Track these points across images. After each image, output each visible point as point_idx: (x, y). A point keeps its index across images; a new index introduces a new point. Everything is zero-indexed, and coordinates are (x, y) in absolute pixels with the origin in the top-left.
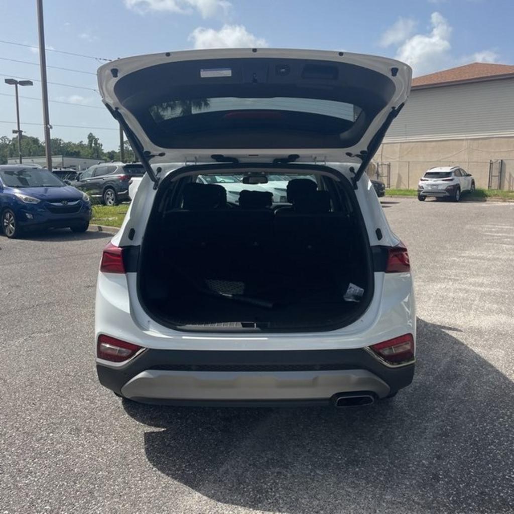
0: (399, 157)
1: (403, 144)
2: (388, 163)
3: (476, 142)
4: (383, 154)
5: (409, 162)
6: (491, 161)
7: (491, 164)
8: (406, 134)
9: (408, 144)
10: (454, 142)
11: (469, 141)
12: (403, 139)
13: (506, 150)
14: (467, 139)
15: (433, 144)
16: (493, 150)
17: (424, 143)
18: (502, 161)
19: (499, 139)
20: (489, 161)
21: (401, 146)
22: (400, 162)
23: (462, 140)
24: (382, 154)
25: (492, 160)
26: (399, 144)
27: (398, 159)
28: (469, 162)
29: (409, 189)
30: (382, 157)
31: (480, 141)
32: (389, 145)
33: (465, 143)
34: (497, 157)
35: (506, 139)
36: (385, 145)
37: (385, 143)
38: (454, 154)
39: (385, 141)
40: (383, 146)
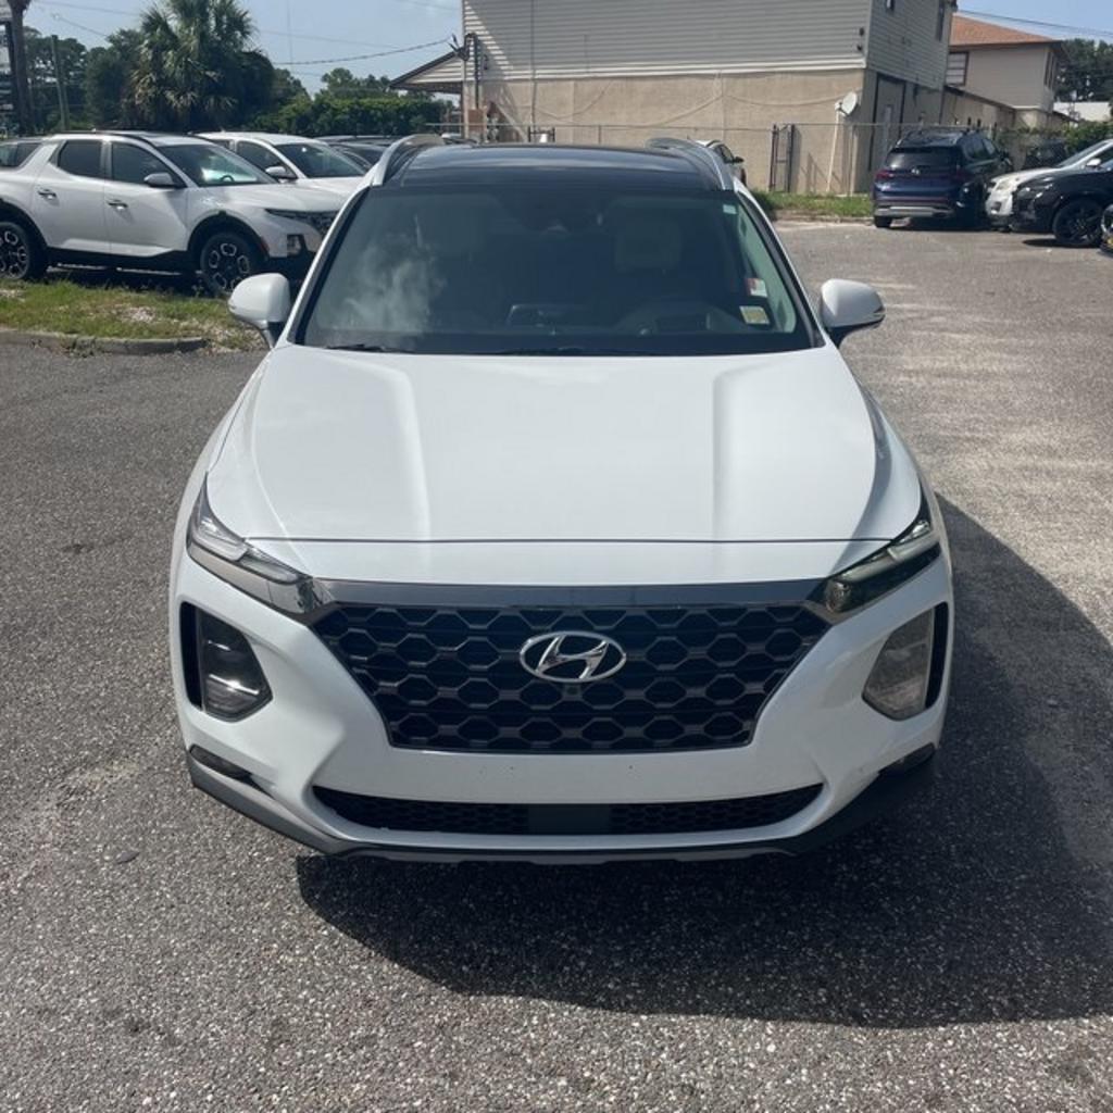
0: (574, 114)
1: (579, 83)
2: (549, 129)
3: (740, 81)
4: (536, 106)
5: (600, 127)
6: (775, 127)
7: (775, 133)
8: (589, 59)
9: (592, 83)
10: (693, 80)
11: (725, 80)
12: (580, 71)
13: (801, 102)
14: (720, 76)
15: (649, 84)
16: (774, 103)
17: (629, 83)
18: (793, 127)
19: (790, 76)
20: (772, 128)
21: (576, 86)
22: (575, 126)
23: (712, 76)
24: (533, 108)
25: (778, 125)
26: (572, 83)
27: (571, 120)
28: (726, 130)
30: (533, 115)
31: (748, 81)
32: (550, 84)
33: (716, 83)
34: (783, 120)
35: (802, 78)
36: (540, 85)
37: (539, 79)
38: (694, 108)
39: (541, 73)
40: (535, 86)
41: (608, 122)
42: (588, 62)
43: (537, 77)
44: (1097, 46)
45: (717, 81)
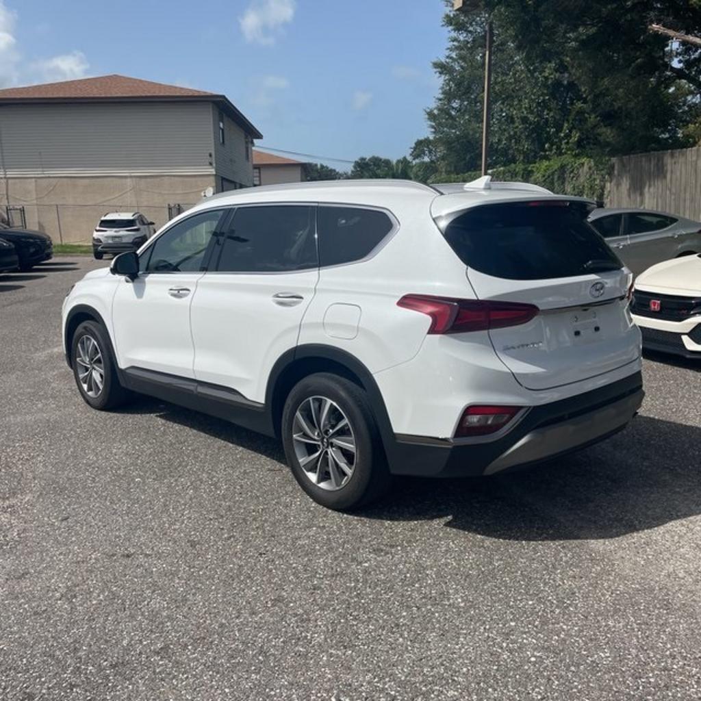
0: (37, 199)
1: (39, 180)
2: (21, 207)
3: (143, 180)
4: (9, 194)
5: (57, 206)
6: (169, 205)
7: (170, 209)
8: (43, 166)
9: (47, 180)
10: (114, 179)
11: (134, 179)
12: (37, 173)
13: (182, 192)
14: (131, 177)
15: (87, 181)
16: (166, 192)
17: (73, 180)
18: (179, 206)
19: (173, 178)
20: (167, 206)
21: (36, 181)
22: (37, 205)
23: (126, 177)
24: (7, 194)
25: (171, 204)
26: (33, 180)
27: (35, 202)
28: (139, 207)
29: (63, 244)
30: (7, 198)
31: (149, 180)
32: (18, 181)
34: (173, 201)
35: (180, 178)
36: (10, 181)
37: (9, 178)
38: (117, 195)
39: (10, 174)
40: (7, 181)
41: (61, 203)
42: (43, 168)
43: (8, 176)
44: (319, 166)
45: (129, 180)
